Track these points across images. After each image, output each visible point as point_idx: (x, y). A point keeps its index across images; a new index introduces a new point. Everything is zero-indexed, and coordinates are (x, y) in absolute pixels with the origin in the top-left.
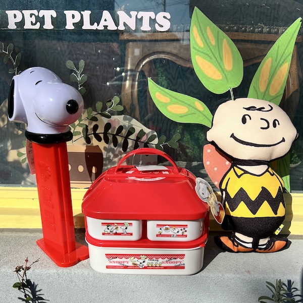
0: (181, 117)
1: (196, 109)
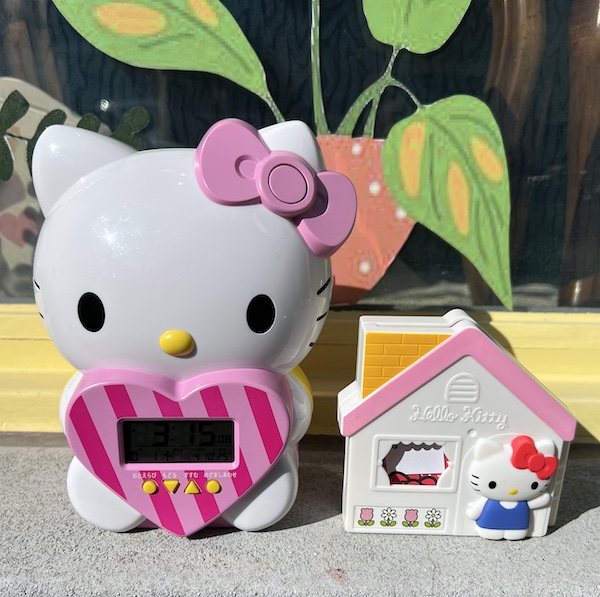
0: (145, 47)
1: (192, 19)
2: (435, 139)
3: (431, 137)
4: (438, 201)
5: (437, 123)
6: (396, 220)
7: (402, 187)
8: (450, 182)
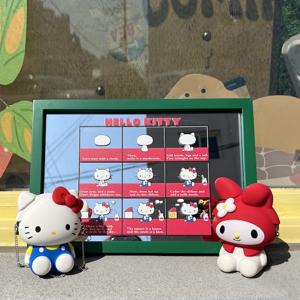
2: (16, 119)
3: (14, 118)
4: (21, 144)
5: (16, 112)
6: (4, 152)
7: (5, 139)
8: (25, 136)
